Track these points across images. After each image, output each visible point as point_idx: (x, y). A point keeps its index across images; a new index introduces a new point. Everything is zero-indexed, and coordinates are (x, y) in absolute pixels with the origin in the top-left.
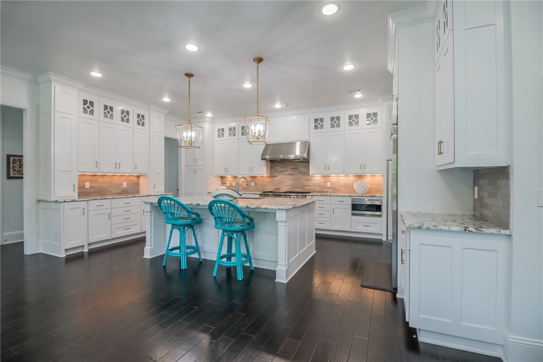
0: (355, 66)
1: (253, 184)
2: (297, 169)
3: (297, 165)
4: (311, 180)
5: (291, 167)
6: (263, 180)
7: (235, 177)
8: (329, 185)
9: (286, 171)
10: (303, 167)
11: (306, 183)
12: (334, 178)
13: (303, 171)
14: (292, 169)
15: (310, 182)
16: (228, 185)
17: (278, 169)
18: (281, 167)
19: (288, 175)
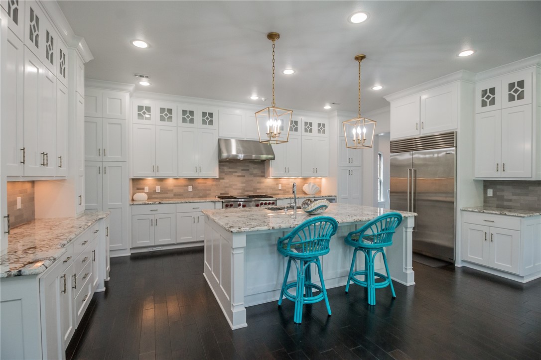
0: (383, 87)
1: (190, 188)
2: (248, 170)
3: (248, 166)
4: (263, 183)
5: (241, 168)
6: (206, 183)
7: (161, 180)
8: (280, 187)
9: (236, 172)
10: (255, 168)
11: (258, 185)
12: (284, 181)
13: (254, 173)
14: (242, 170)
15: (262, 184)
16: (147, 189)
18: (230, 168)
19: (238, 176)
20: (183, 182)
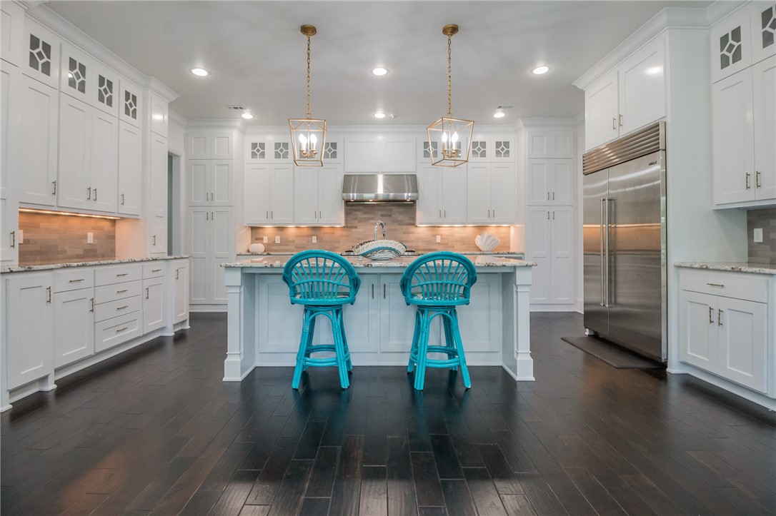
0: (550, 69)
1: (314, 240)
2: (390, 216)
3: (391, 210)
4: (412, 233)
5: (380, 213)
6: (333, 233)
7: (281, 229)
8: (438, 239)
9: (373, 219)
10: (399, 213)
12: (445, 230)
13: (400, 219)
14: (382, 216)
15: (411, 235)
16: (265, 241)
17: (360, 215)
18: (365, 213)
19: (377, 224)
20: (306, 232)
